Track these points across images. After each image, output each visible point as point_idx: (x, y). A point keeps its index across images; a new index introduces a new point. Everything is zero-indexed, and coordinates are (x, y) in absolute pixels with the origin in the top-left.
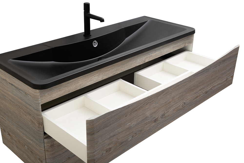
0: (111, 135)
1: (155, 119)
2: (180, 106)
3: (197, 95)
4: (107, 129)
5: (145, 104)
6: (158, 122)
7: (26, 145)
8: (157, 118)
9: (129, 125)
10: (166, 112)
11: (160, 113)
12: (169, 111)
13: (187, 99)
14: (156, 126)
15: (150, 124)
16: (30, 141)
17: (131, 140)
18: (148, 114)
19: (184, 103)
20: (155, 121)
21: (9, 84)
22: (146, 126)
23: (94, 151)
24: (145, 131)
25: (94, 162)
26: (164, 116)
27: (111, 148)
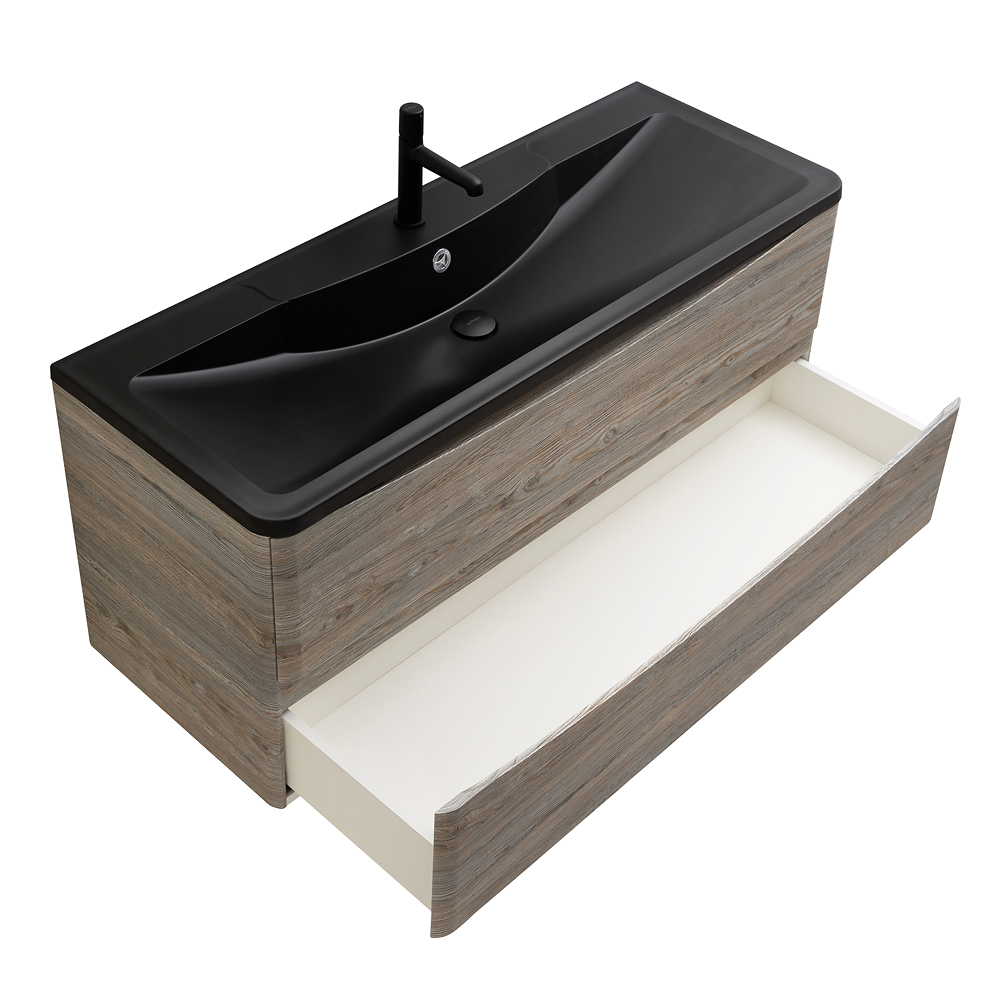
0: (352, 569)
1: (502, 498)
2: (597, 441)
3: (665, 397)
4: (337, 555)
5: (466, 462)
6: (513, 506)
8: (511, 495)
9: (410, 532)
10: (542, 471)
11: (523, 478)
12: (554, 466)
13: (624, 416)
14: (509, 517)
15: (485, 516)
17: (418, 574)
18: (476, 488)
19: (615, 431)
20: (504, 505)
22: (472, 524)
23: (298, 620)
24: (468, 540)
25: (299, 653)
26: (536, 484)
27: (351, 607)
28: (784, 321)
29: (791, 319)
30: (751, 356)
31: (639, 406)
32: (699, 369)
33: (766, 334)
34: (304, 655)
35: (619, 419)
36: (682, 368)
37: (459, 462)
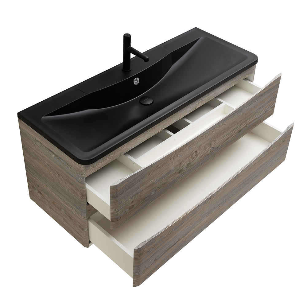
0: (134, 194)
1: (179, 170)
2: (208, 151)
3: (228, 137)
4: (130, 190)
5: (169, 160)
6: (183, 172)
7: (63, 209)
8: (182, 169)
9: (152, 181)
10: (191, 161)
11: (186, 163)
12: (195, 159)
13: (216, 143)
14: (181, 176)
15: (174, 175)
16: (69, 207)
17: (154, 194)
18: (172, 167)
19: (213, 148)
20: (180, 172)
21: (45, 148)
22: (170, 178)
23: (118, 210)
24: (169, 183)
25: (118, 221)
26: (189, 165)
27: (133, 205)
28: (264, 112)
29: (266, 111)
30: (254, 123)
31: (221, 140)
32: (238, 128)
33: (258, 116)
34: (119, 221)
35: (215, 144)
36: (234, 128)
37: (167, 160)
